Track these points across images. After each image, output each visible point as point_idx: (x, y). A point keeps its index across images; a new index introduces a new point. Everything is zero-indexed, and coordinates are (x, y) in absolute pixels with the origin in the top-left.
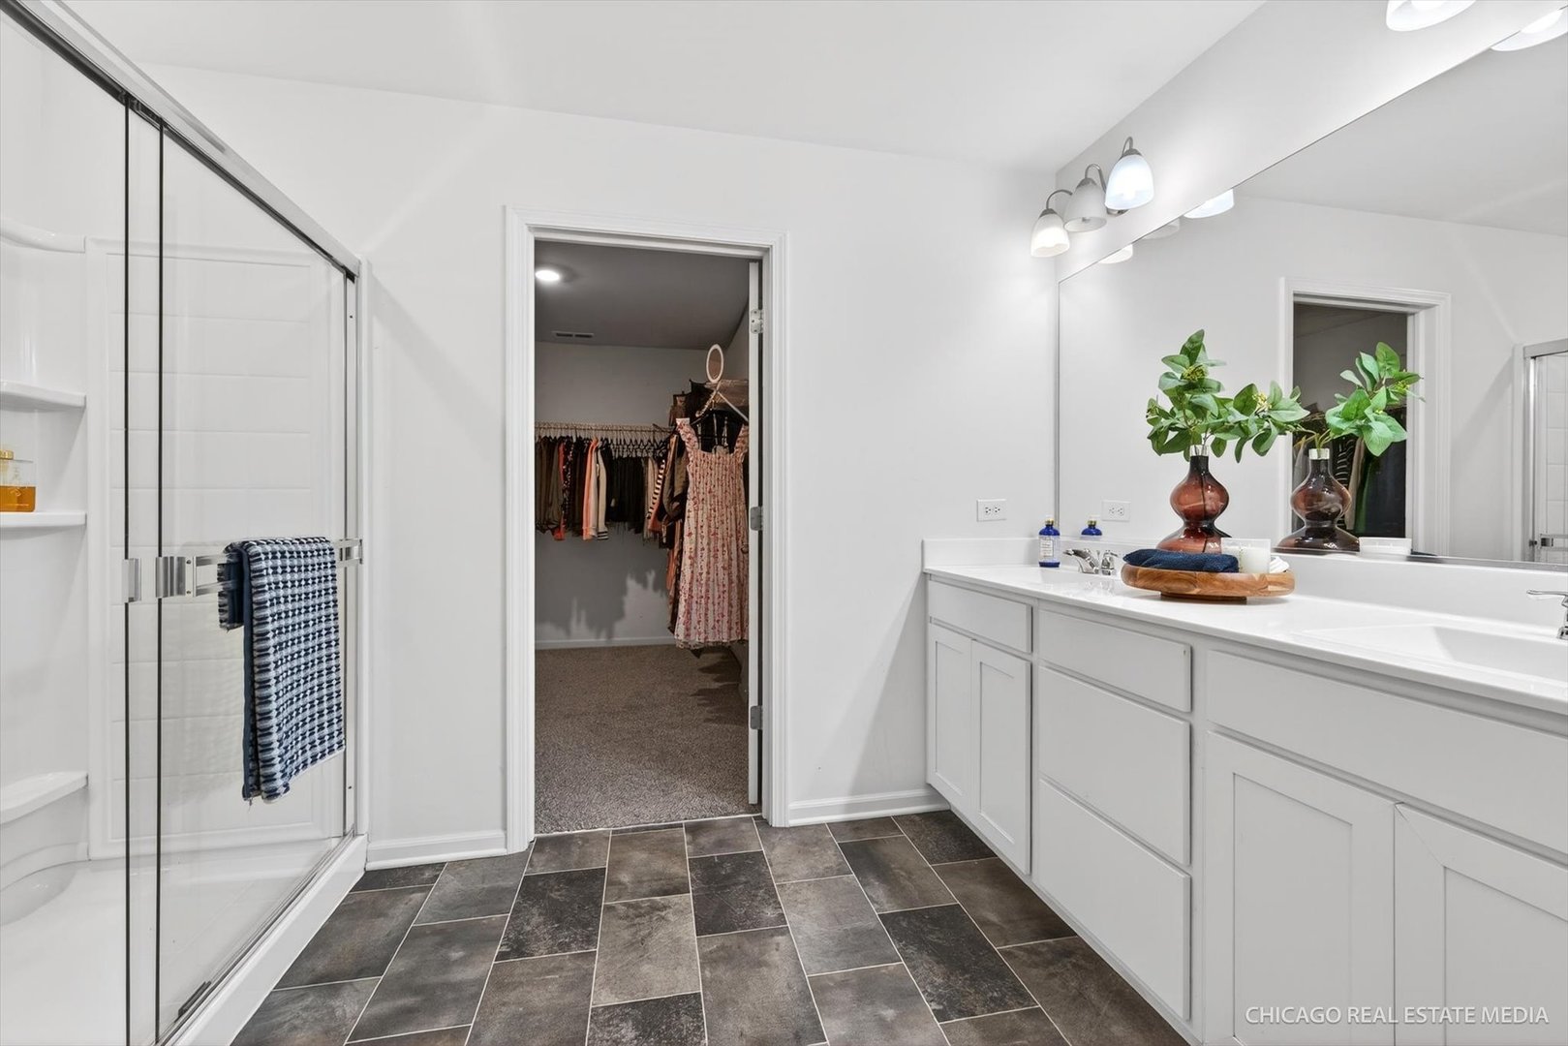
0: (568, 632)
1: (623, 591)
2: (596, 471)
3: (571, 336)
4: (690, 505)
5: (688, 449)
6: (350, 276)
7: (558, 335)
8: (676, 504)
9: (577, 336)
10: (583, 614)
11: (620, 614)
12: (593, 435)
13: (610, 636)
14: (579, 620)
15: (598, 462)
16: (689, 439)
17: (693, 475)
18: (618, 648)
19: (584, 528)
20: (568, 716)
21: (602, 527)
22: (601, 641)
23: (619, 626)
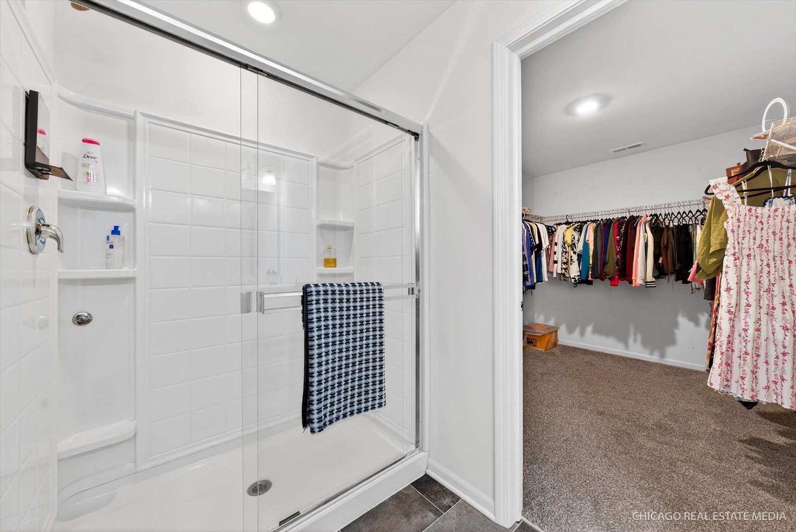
0: (627, 346)
1: (676, 325)
2: (644, 237)
3: (625, 149)
4: (728, 261)
5: (726, 207)
6: (416, 136)
7: (615, 152)
8: (713, 260)
9: (629, 148)
10: (639, 337)
11: (672, 342)
12: (643, 214)
13: (663, 355)
14: (635, 340)
15: (646, 232)
16: (727, 197)
17: (733, 231)
18: (670, 367)
19: (633, 278)
20: (601, 413)
21: (650, 278)
22: (655, 358)
23: (670, 350)
